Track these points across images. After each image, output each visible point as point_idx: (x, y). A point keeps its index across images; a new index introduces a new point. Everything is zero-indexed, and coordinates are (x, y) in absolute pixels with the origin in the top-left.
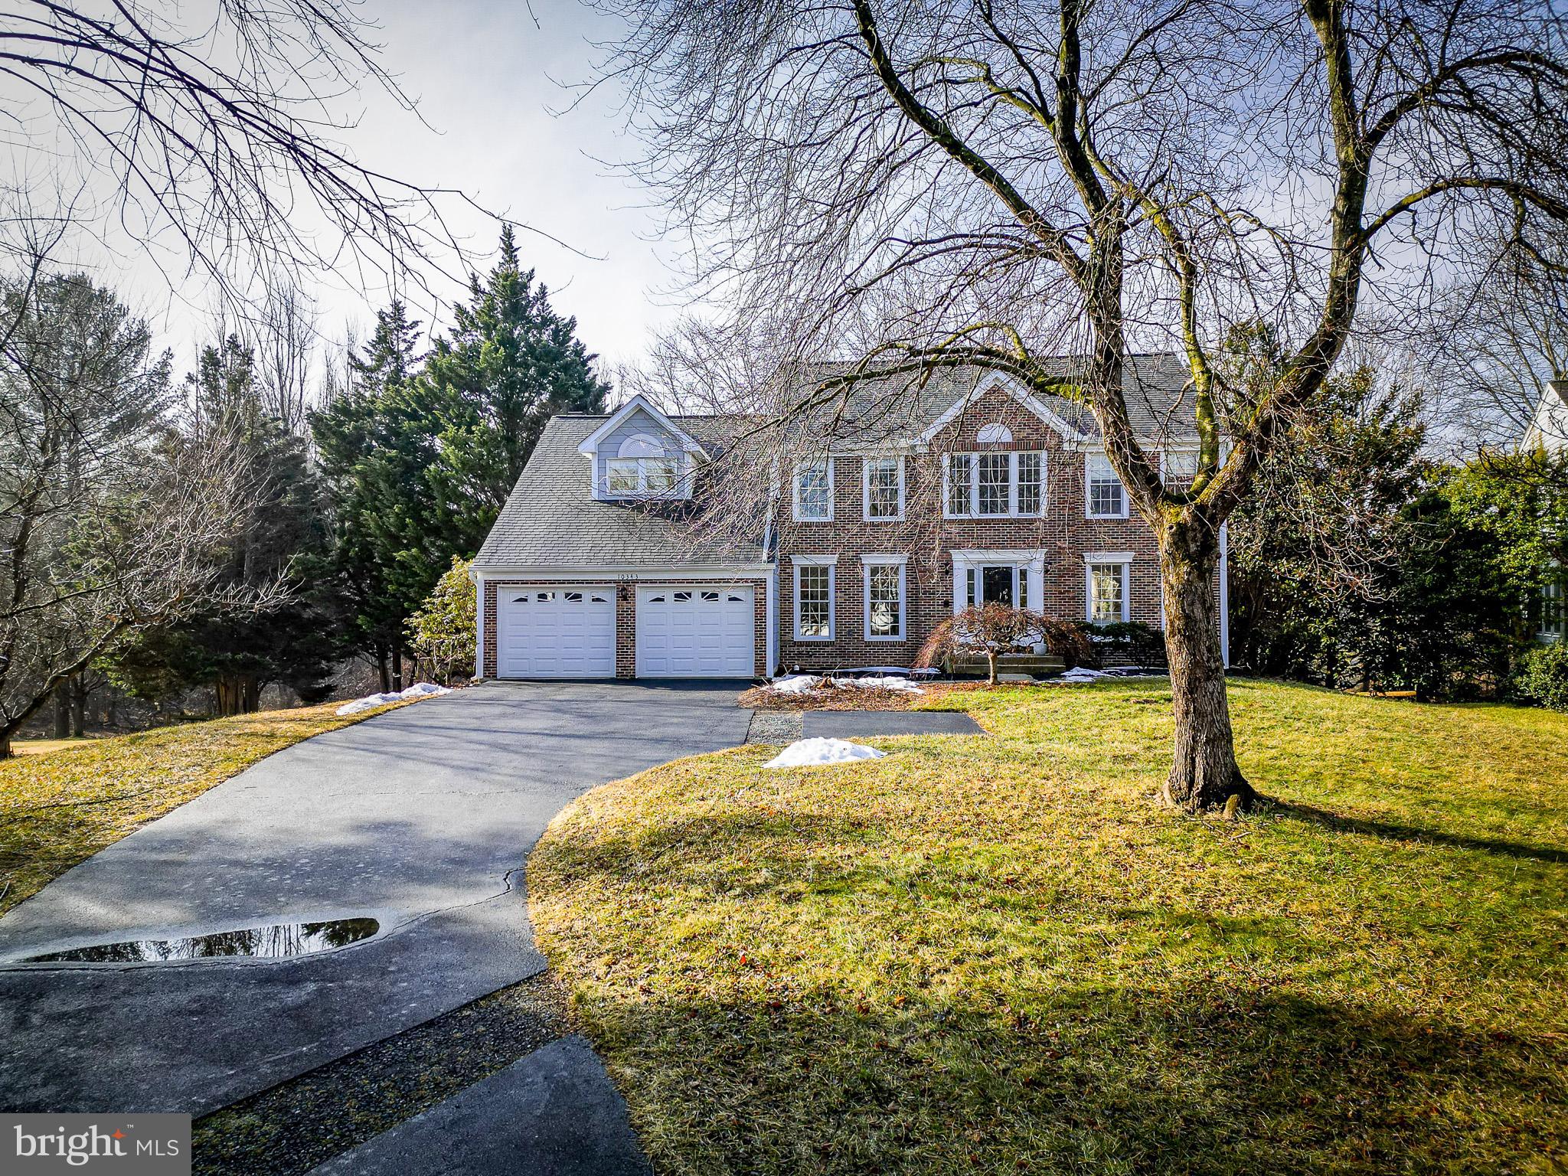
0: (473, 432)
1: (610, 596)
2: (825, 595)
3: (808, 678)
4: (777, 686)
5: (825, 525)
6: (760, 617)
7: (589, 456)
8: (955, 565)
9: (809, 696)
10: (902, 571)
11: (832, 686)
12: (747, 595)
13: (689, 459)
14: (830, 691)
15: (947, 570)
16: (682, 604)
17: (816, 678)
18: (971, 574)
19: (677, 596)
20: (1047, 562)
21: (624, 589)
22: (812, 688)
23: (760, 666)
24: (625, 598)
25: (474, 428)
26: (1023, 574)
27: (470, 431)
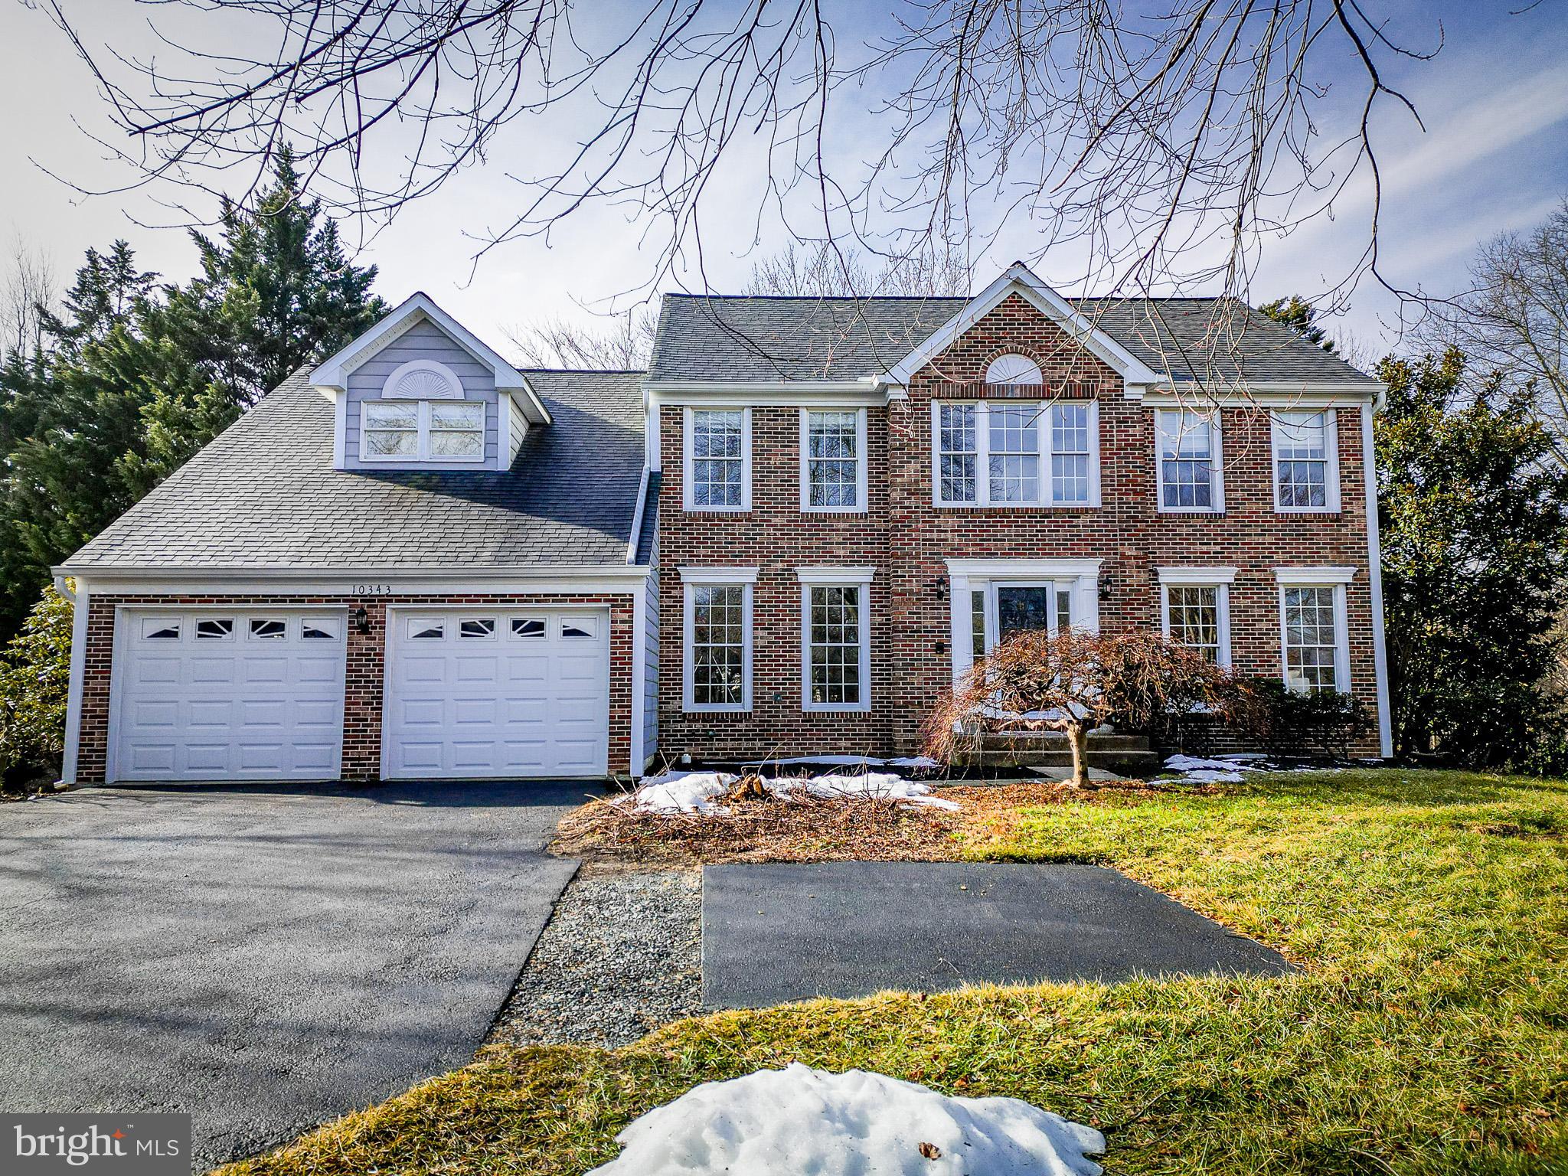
0: (196, 405)
1: (336, 626)
2: (736, 635)
3: (710, 779)
4: (644, 795)
5: (736, 518)
6: (621, 665)
7: (331, 396)
8: (953, 583)
9: (714, 822)
10: (864, 598)
11: (765, 795)
12: (598, 627)
13: (506, 407)
14: (759, 808)
15: (940, 590)
16: (476, 643)
17: (728, 778)
18: (977, 600)
19: (465, 627)
20: (1104, 582)
21: (362, 613)
22: (720, 799)
23: (619, 755)
24: (364, 629)
25: (196, 398)
26: (1063, 599)
27: (190, 403)
